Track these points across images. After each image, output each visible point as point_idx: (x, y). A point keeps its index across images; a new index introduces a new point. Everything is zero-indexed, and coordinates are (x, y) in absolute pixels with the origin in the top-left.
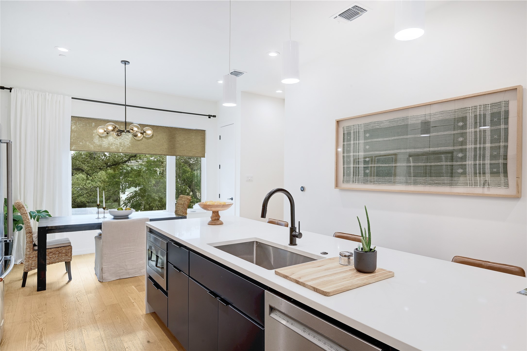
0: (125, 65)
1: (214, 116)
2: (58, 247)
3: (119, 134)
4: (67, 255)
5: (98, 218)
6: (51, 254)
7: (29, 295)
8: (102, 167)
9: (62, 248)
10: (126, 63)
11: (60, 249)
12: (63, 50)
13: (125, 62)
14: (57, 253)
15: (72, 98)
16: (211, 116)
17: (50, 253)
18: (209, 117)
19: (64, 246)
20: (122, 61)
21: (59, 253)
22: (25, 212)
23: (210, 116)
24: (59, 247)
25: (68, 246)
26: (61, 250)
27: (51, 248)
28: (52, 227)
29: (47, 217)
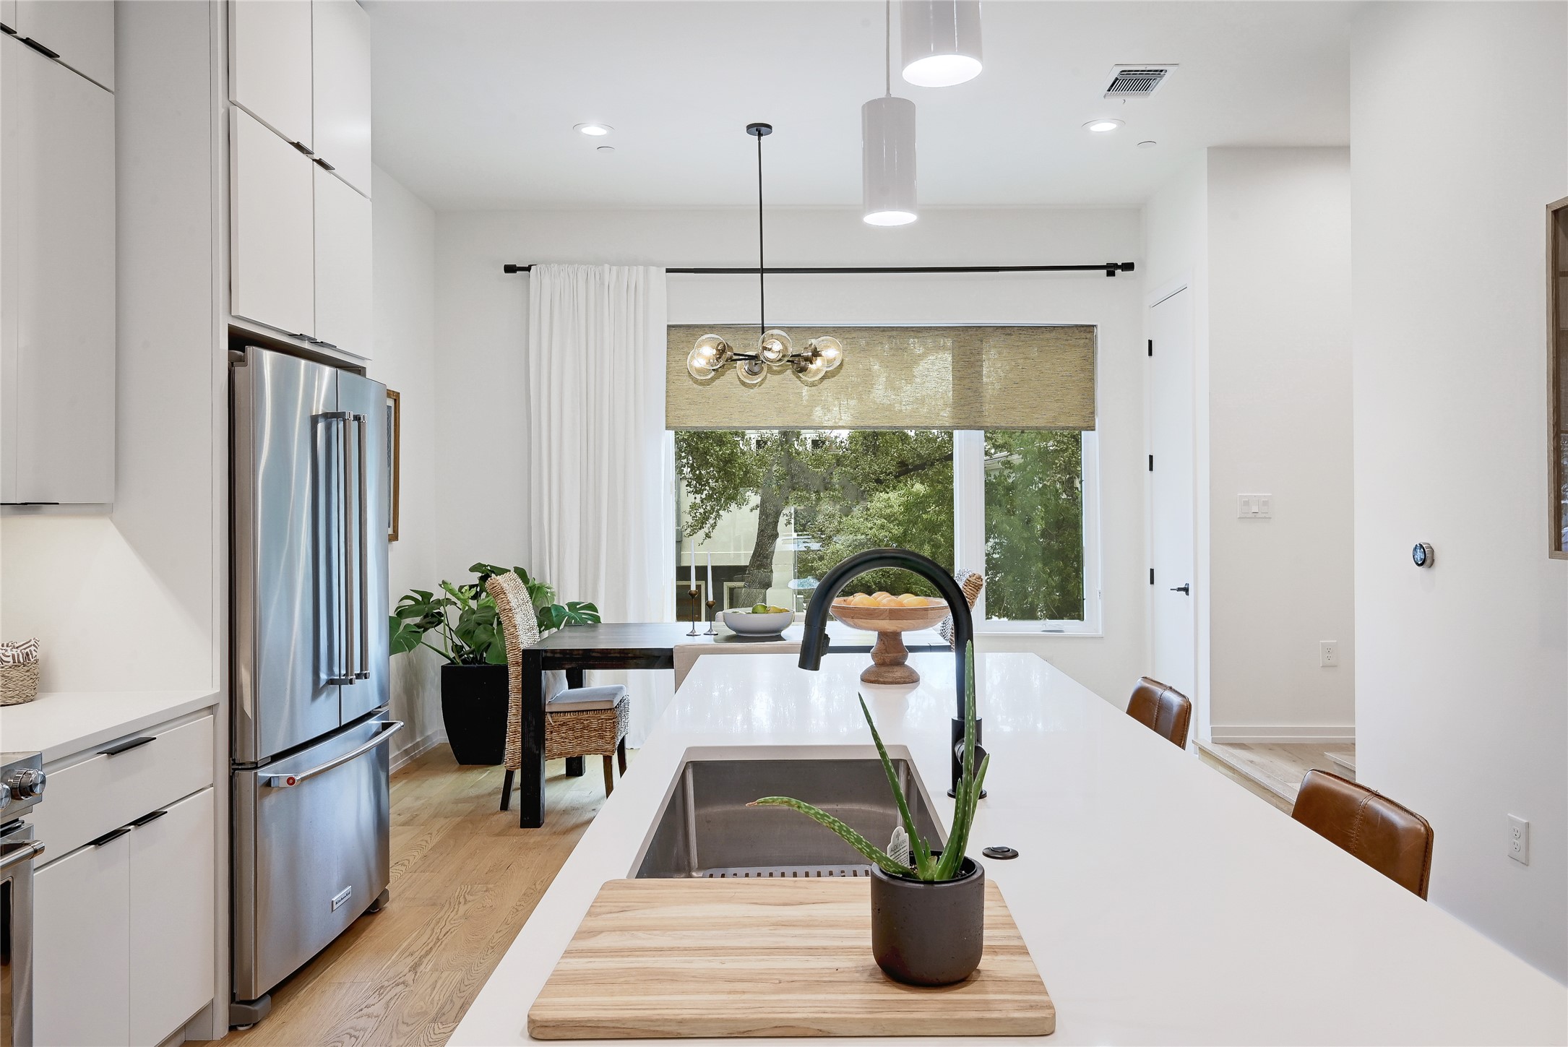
0: (759, 139)
1: (1129, 267)
2: (581, 711)
3: (756, 369)
4: (602, 737)
5: (692, 634)
6: (564, 729)
7: (498, 835)
8: (882, 477)
9: (591, 714)
10: (763, 130)
11: (585, 716)
12: (594, 130)
13: (759, 129)
14: (579, 726)
15: (668, 271)
16: (1116, 266)
17: (562, 725)
18: (1111, 274)
19: (596, 710)
20: (749, 127)
21: (584, 728)
22: (508, 607)
23: (1111, 269)
24: (583, 711)
25: (605, 710)
26: (587, 720)
27: (565, 712)
28: (553, 651)
29: (589, 622)
